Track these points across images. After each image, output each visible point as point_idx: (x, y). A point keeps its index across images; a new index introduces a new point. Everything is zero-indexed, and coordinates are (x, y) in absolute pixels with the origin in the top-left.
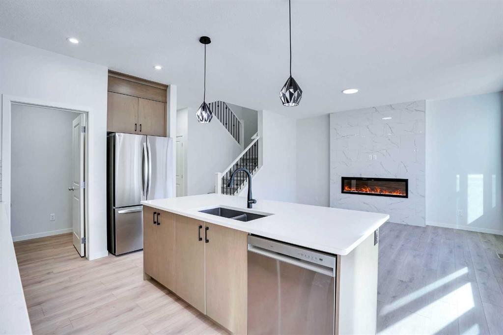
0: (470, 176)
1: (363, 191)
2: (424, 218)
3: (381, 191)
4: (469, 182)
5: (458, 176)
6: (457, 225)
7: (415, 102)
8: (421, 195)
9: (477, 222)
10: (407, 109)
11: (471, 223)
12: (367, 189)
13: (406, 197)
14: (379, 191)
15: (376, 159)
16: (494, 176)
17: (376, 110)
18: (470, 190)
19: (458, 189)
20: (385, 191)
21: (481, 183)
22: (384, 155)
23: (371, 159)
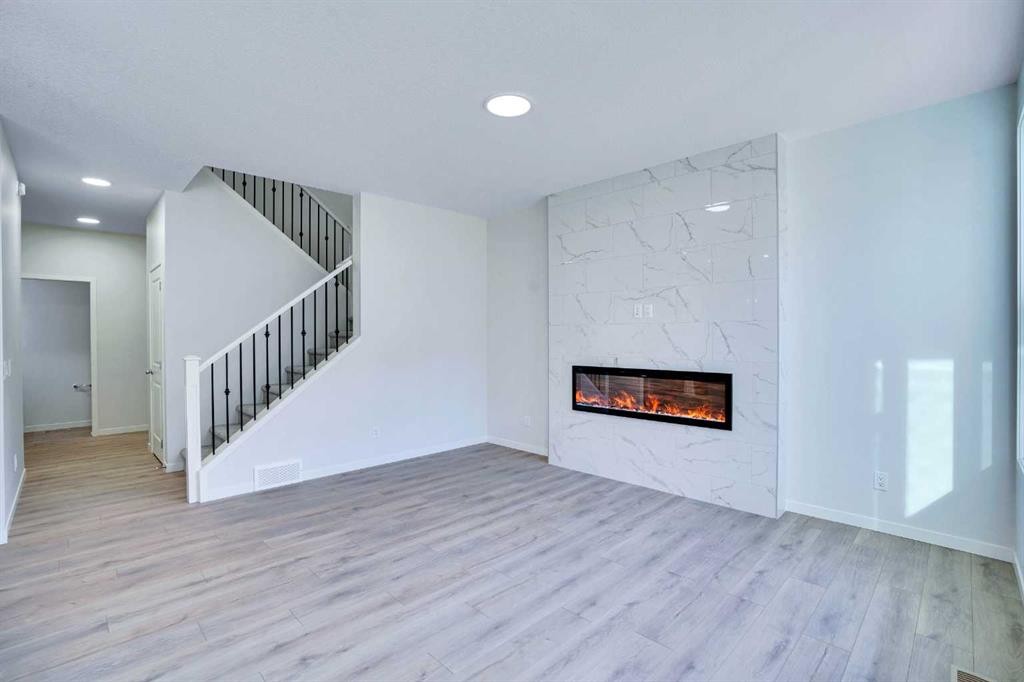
0: (916, 367)
1: (617, 405)
2: (774, 493)
3: (662, 405)
4: (913, 384)
5: (879, 365)
6: (875, 519)
7: (750, 142)
8: (765, 423)
9: (932, 513)
10: (729, 167)
11: (916, 515)
12: (628, 401)
13: (727, 426)
14: (655, 407)
15: (651, 315)
16: (988, 367)
17: (652, 177)
18: (914, 411)
19: (878, 406)
20: (672, 407)
21: (948, 387)
22: (670, 305)
23: (641, 315)
